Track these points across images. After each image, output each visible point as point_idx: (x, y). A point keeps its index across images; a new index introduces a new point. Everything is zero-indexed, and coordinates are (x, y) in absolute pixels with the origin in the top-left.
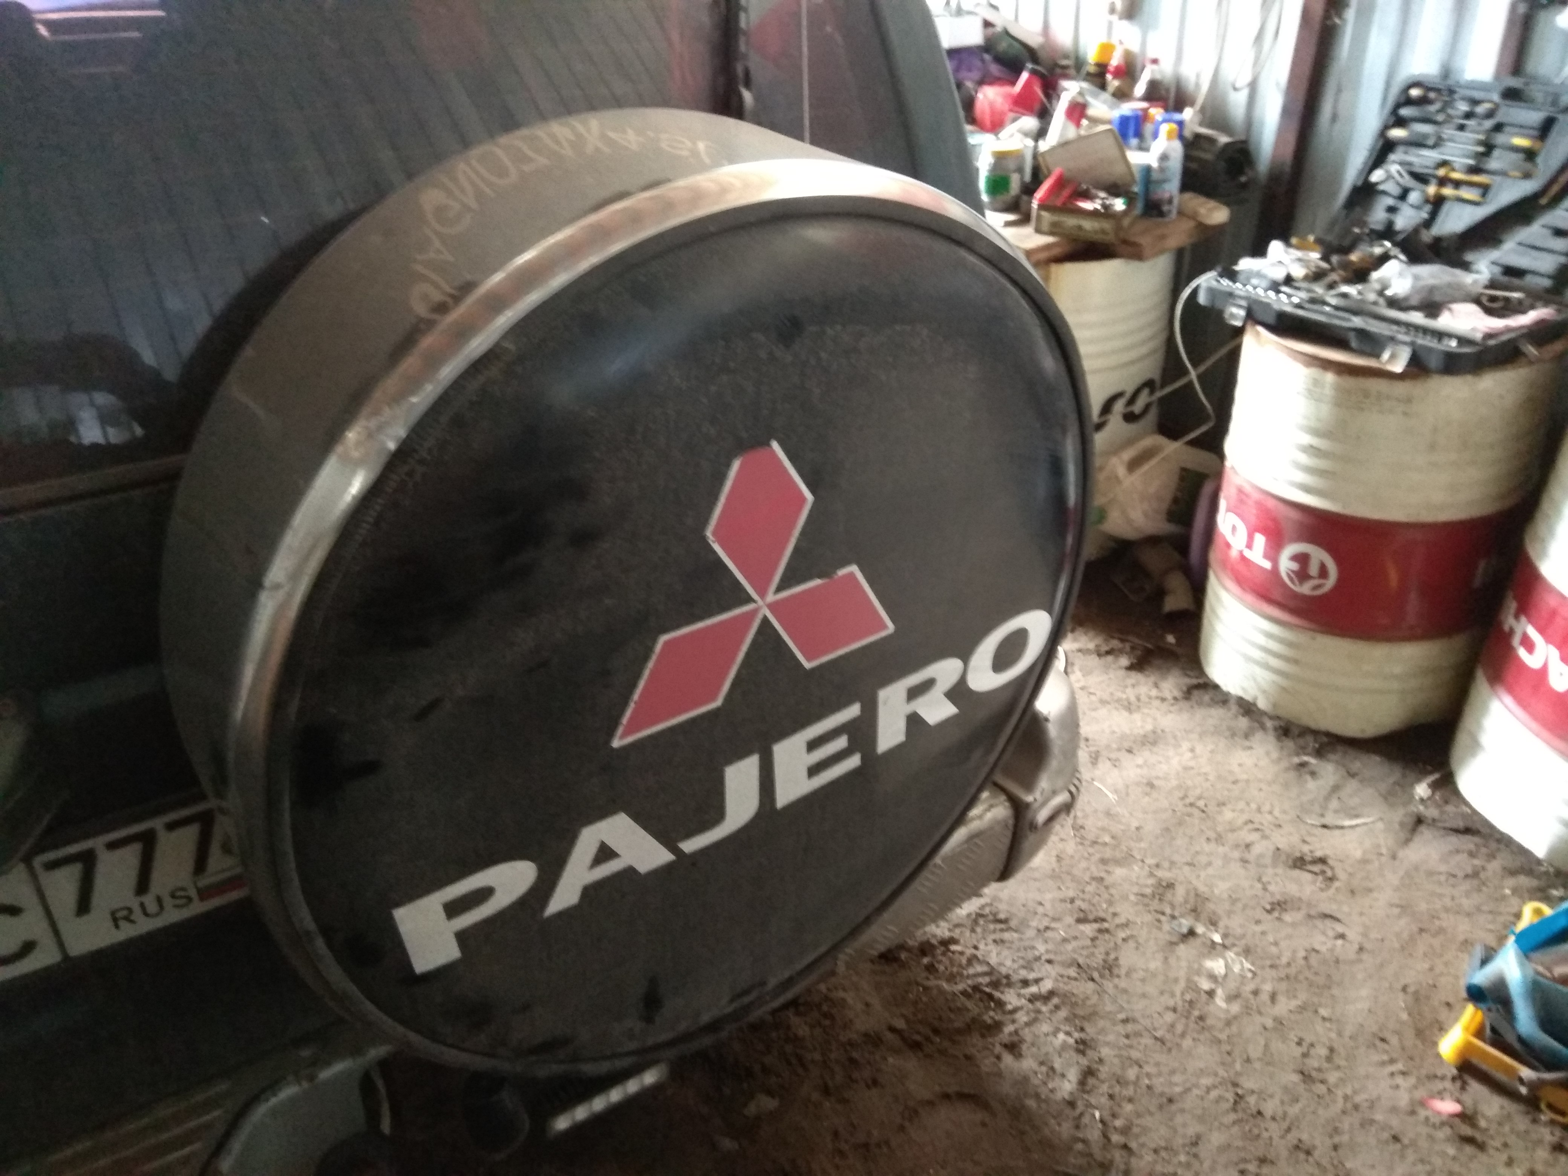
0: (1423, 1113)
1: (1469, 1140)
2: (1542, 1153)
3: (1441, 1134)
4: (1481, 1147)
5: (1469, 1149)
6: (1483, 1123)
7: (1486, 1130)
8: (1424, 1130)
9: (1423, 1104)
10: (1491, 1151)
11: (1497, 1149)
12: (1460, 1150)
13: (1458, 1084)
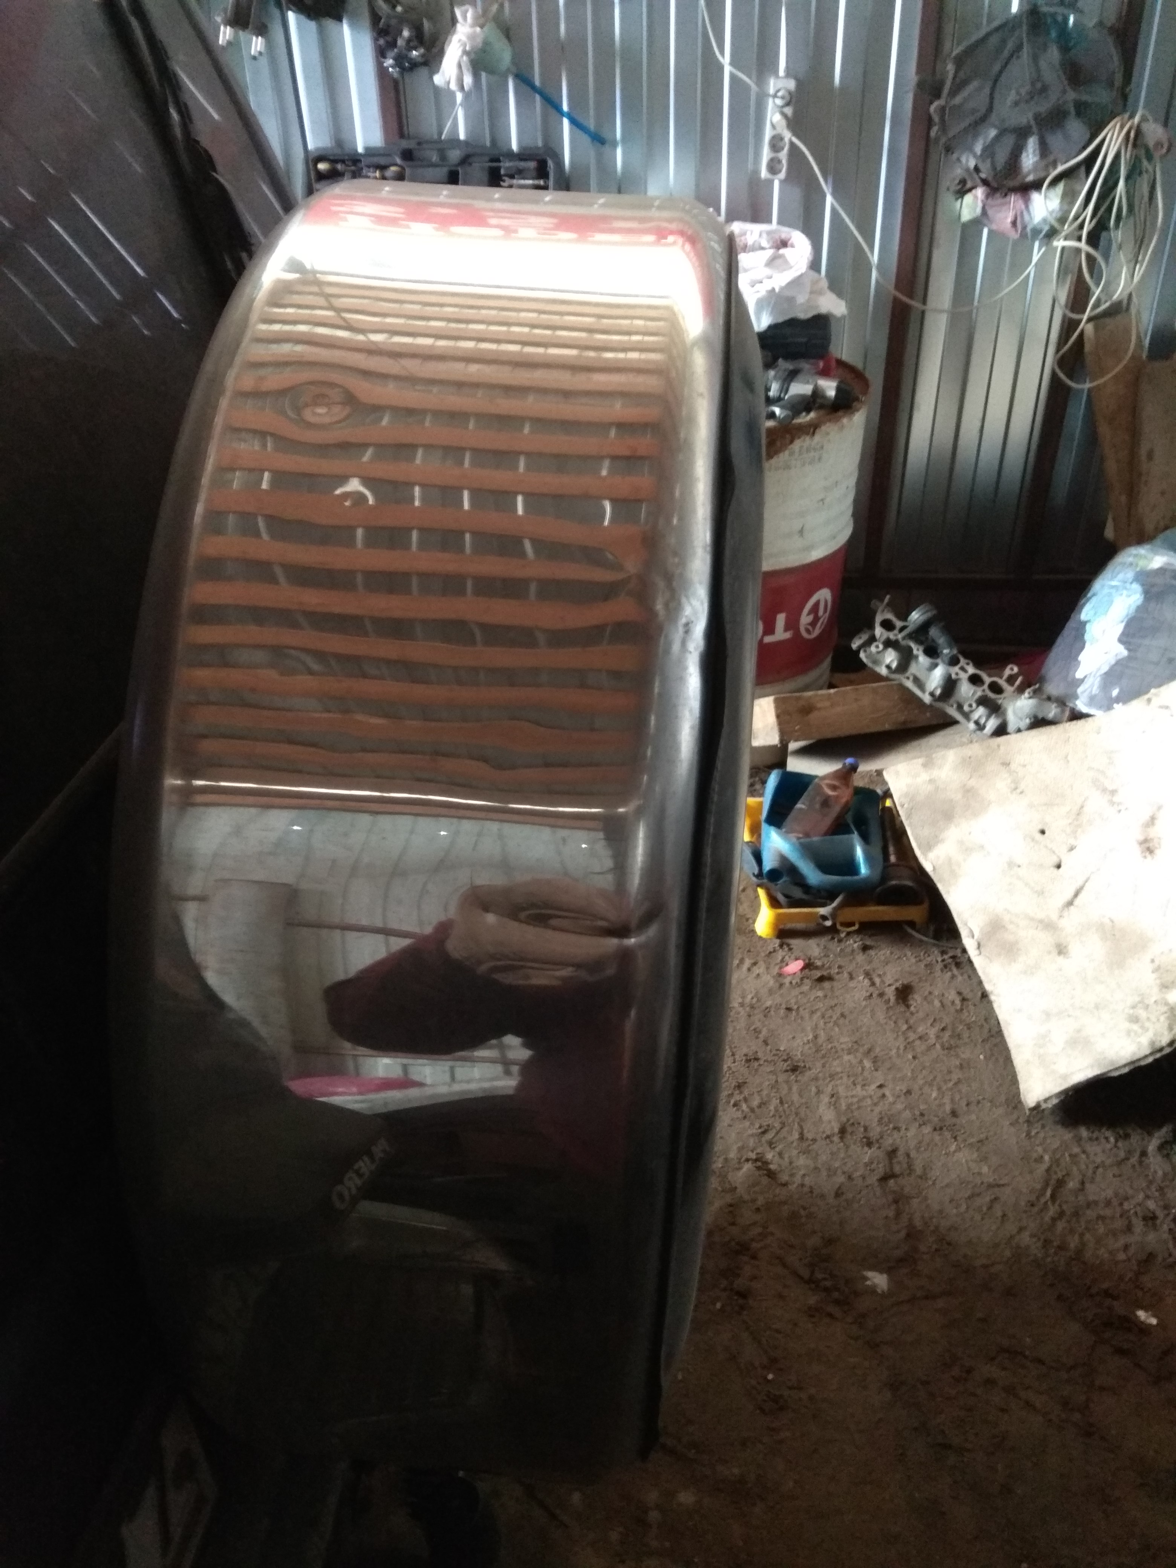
0: (787, 981)
1: (821, 979)
2: (860, 958)
3: (805, 988)
4: (830, 978)
5: (827, 985)
6: (819, 963)
7: (823, 966)
8: (796, 992)
9: (780, 975)
10: (837, 977)
11: (838, 973)
12: (822, 989)
13: (786, 948)
